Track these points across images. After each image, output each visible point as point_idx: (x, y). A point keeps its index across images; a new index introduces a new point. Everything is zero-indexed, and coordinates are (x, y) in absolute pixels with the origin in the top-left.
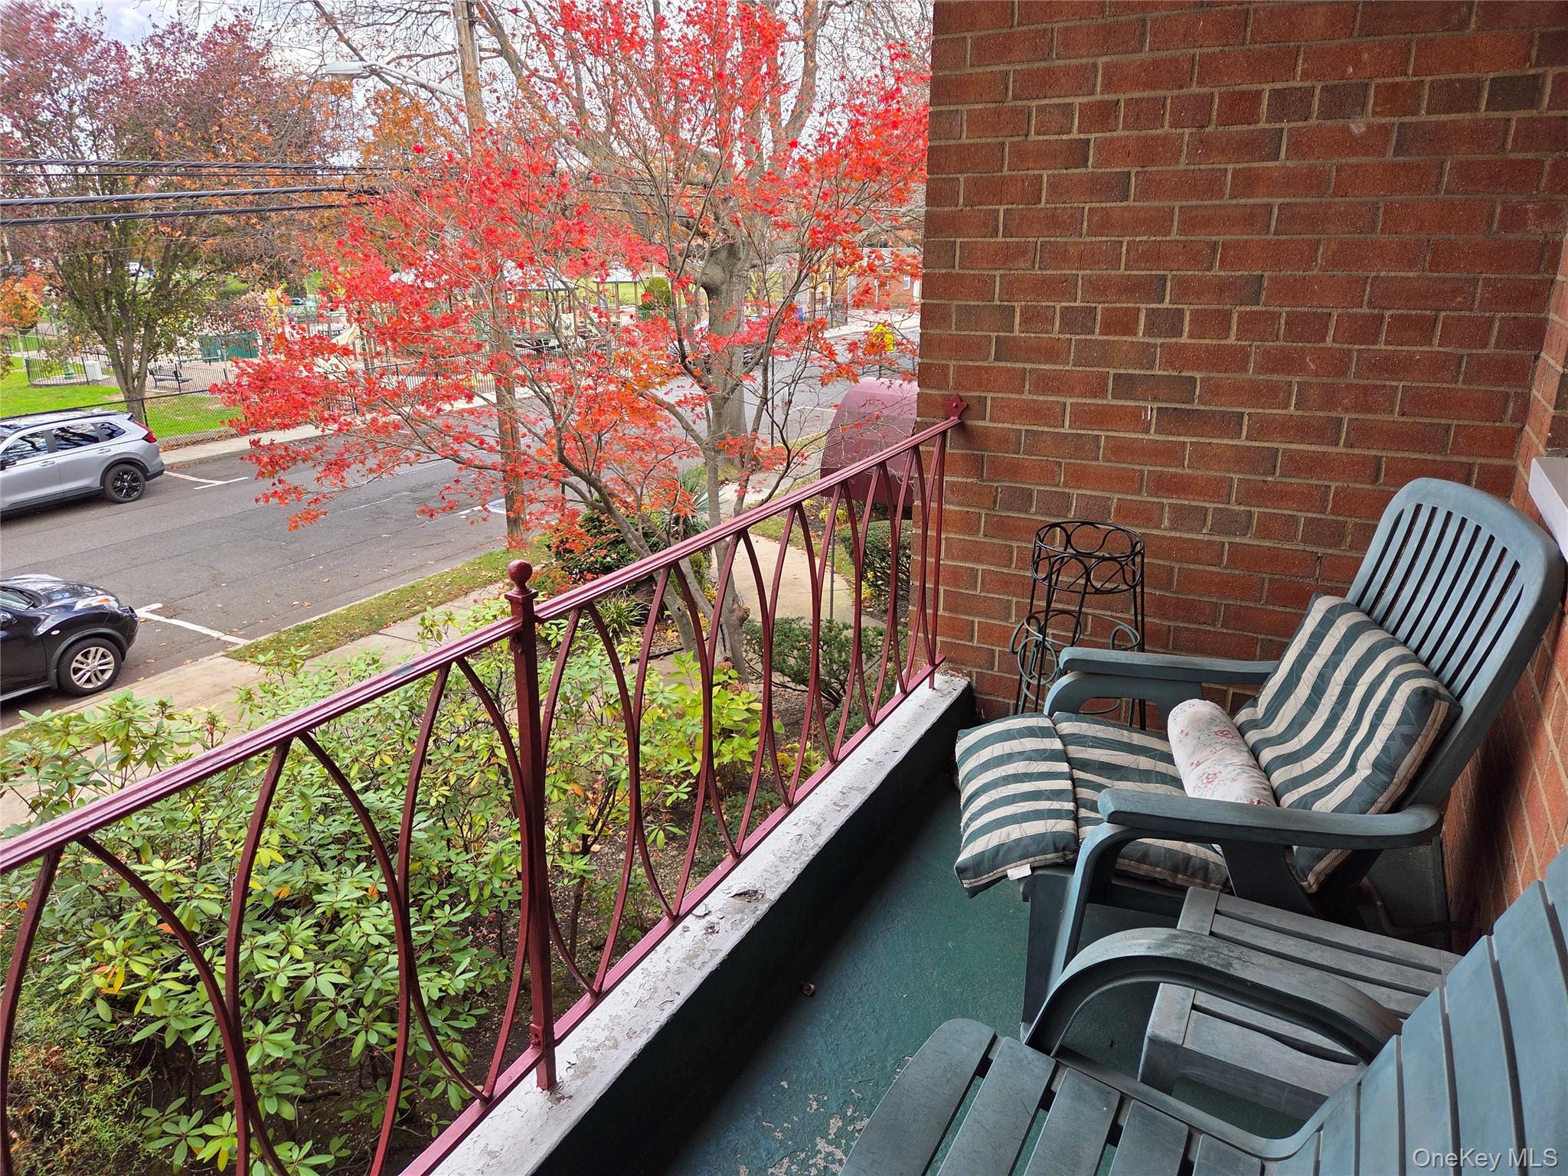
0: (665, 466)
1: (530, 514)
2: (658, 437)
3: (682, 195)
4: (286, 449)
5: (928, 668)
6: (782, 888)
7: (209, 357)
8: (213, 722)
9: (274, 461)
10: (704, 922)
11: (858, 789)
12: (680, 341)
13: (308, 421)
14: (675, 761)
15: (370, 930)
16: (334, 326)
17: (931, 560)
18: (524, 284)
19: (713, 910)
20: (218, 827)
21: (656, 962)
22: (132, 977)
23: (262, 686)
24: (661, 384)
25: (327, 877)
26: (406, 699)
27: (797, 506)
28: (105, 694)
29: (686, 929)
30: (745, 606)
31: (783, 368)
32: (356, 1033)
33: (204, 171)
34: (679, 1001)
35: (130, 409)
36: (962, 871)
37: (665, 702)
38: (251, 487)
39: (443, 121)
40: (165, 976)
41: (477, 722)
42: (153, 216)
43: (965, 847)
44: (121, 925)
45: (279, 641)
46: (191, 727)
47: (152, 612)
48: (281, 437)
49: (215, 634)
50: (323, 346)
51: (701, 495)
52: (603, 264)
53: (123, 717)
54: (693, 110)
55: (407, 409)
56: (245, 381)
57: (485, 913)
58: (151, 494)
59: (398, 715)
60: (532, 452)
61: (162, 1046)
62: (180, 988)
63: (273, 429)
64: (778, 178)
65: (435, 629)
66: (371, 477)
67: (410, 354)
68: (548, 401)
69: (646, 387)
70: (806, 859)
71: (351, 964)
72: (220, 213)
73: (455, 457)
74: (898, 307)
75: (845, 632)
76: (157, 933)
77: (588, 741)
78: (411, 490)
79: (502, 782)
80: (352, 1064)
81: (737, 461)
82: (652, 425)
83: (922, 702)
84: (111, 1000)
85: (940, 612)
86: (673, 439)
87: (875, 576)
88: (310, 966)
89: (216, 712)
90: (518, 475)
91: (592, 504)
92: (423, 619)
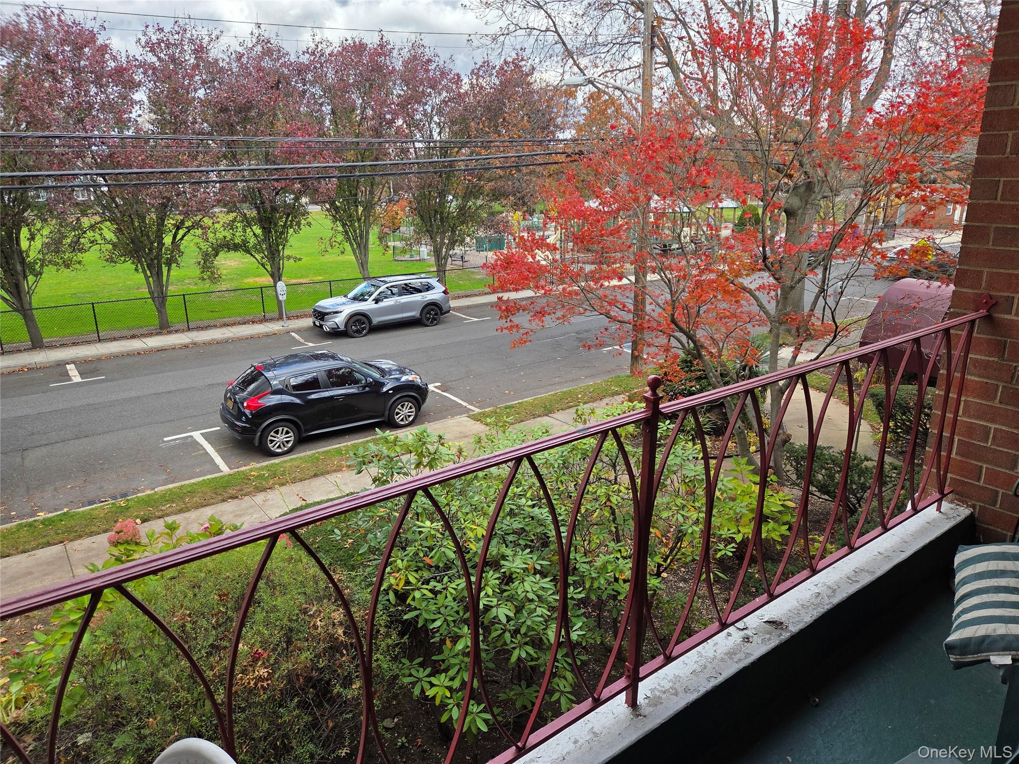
0: (741, 330)
1: (648, 354)
2: (740, 310)
3: (778, 150)
4: (515, 303)
5: (937, 496)
6: (801, 626)
7: (479, 249)
8: (460, 451)
9: (508, 310)
10: (742, 633)
11: (868, 571)
12: (764, 248)
13: (529, 288)
14: (726, 529)
15: (529, 589)
16: (546, 233)
17: (950, 415)
18: (664, 209)
19: (750, 627)
20: (457, 511)
21: (707, 649)
22: (408, 583)
23: (487, 435)
24: (747, 275)
25: (508, 552)
26: (562, 456)
27: (846, 363)
28: (409, 428)
29: (729, 635)
30: (789, 432)
31: (839, 268)
32: (514, 648)
33: (492, 144)
34: (721, 679)
35: (438, 276)
36: (951, 648)
37: (723, 487)
38: (493, 323)
39: (626, 109)
40: (425, 586)
41: (600, 479)
42: (465, 170)
43: (955, 631)
44: (406, 553)
45: (496, 413)
46: (450, 452)
47: (435, 387)
48: (513, 295)
49: (464, 404)
50: (541, 244)
51: (765, 352)
52: (718, 196)
53: (421, 440)
54: (795, 92)
55: (583, 284)
56: (499, 262)
57: (593, 597)
58: (444, 322)
59: (556, 466)
60: (655, 315)
61: (416, 626)
62: (430, 595)
63: (510, 291)
64: (853, 136)
65: (583, 417)
66: (558, 322)
67: (588, 250)
68: (669, 283)
69: (736, 276)
70: (822, 610)
71: (516, 607)
72: (497, 168)
73: (607, 315)
74: (940, 228)
75: (866, 463)
76: (422, 561)
77: (668, 504)
78: (577, 333)
79: (611, 518)
80: (510, 667)
81: (794, 331)
82: (737, 302)
83: (929, 520)
84: (396, 592)
85: (953, 455)
86: (749, 313)
87: (896, 425)
88: (495, 600)
89: (463, 446)
90: (643, 328)
91: (688, 351)
92: (577, 410)
